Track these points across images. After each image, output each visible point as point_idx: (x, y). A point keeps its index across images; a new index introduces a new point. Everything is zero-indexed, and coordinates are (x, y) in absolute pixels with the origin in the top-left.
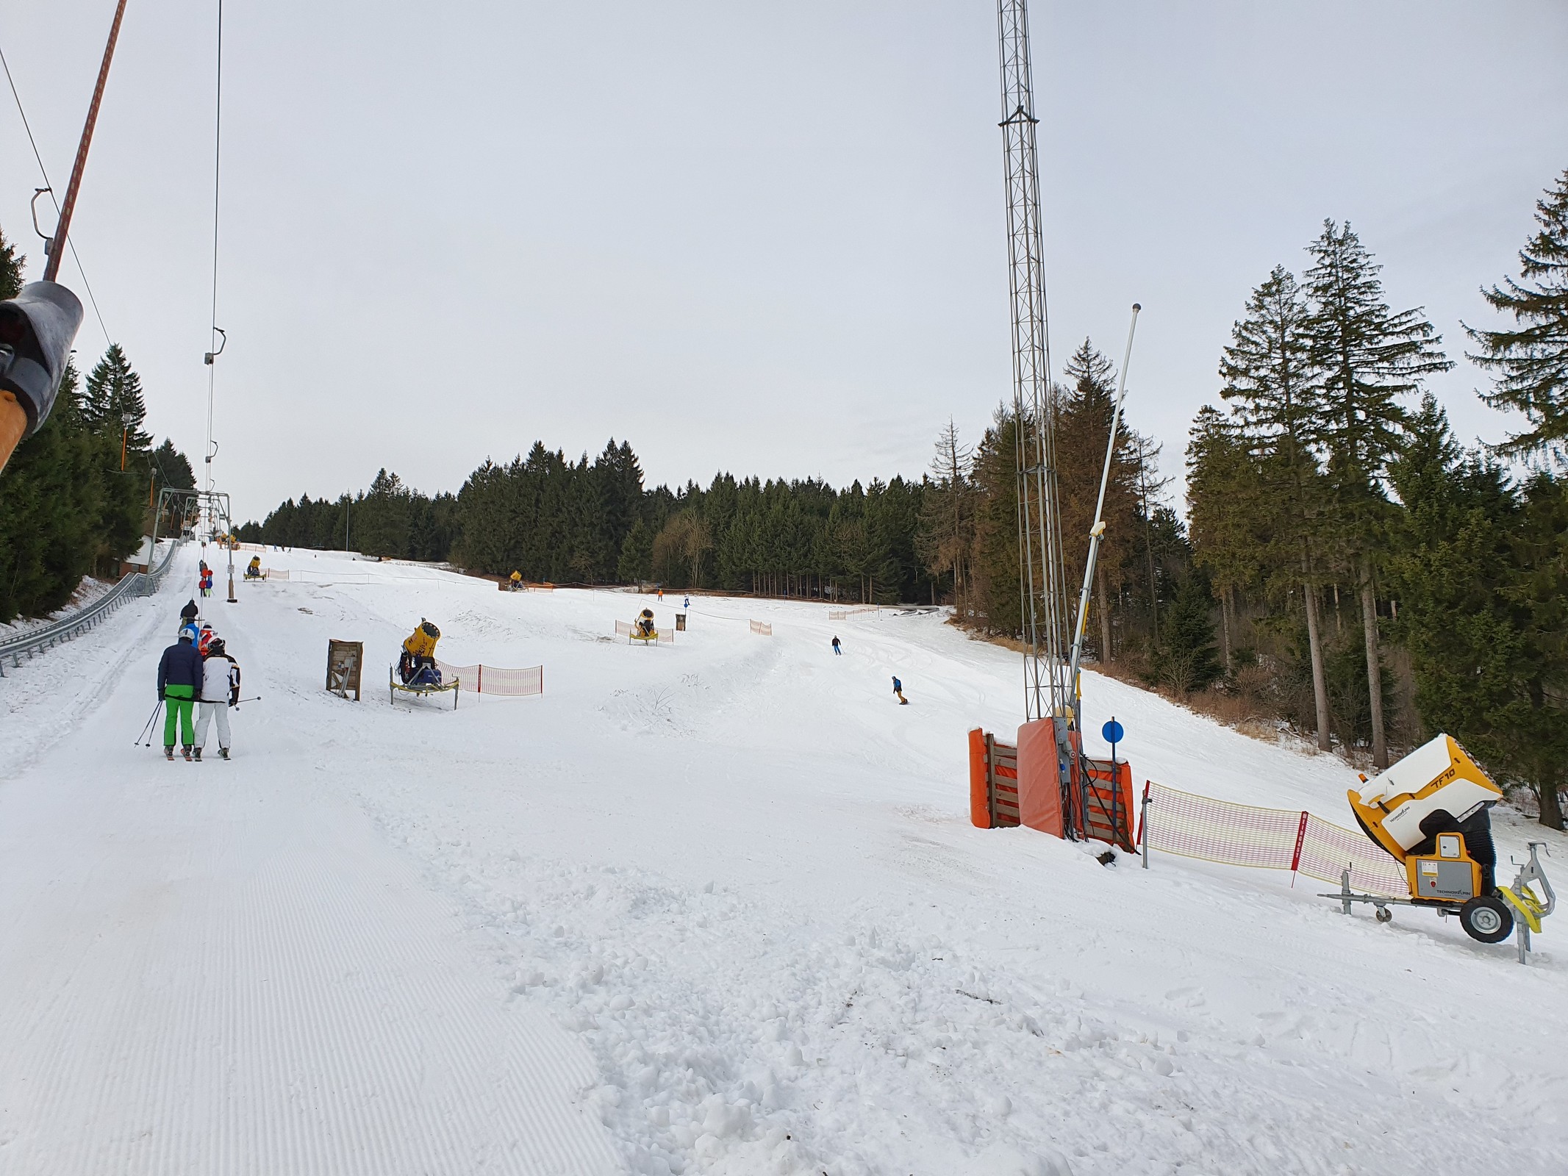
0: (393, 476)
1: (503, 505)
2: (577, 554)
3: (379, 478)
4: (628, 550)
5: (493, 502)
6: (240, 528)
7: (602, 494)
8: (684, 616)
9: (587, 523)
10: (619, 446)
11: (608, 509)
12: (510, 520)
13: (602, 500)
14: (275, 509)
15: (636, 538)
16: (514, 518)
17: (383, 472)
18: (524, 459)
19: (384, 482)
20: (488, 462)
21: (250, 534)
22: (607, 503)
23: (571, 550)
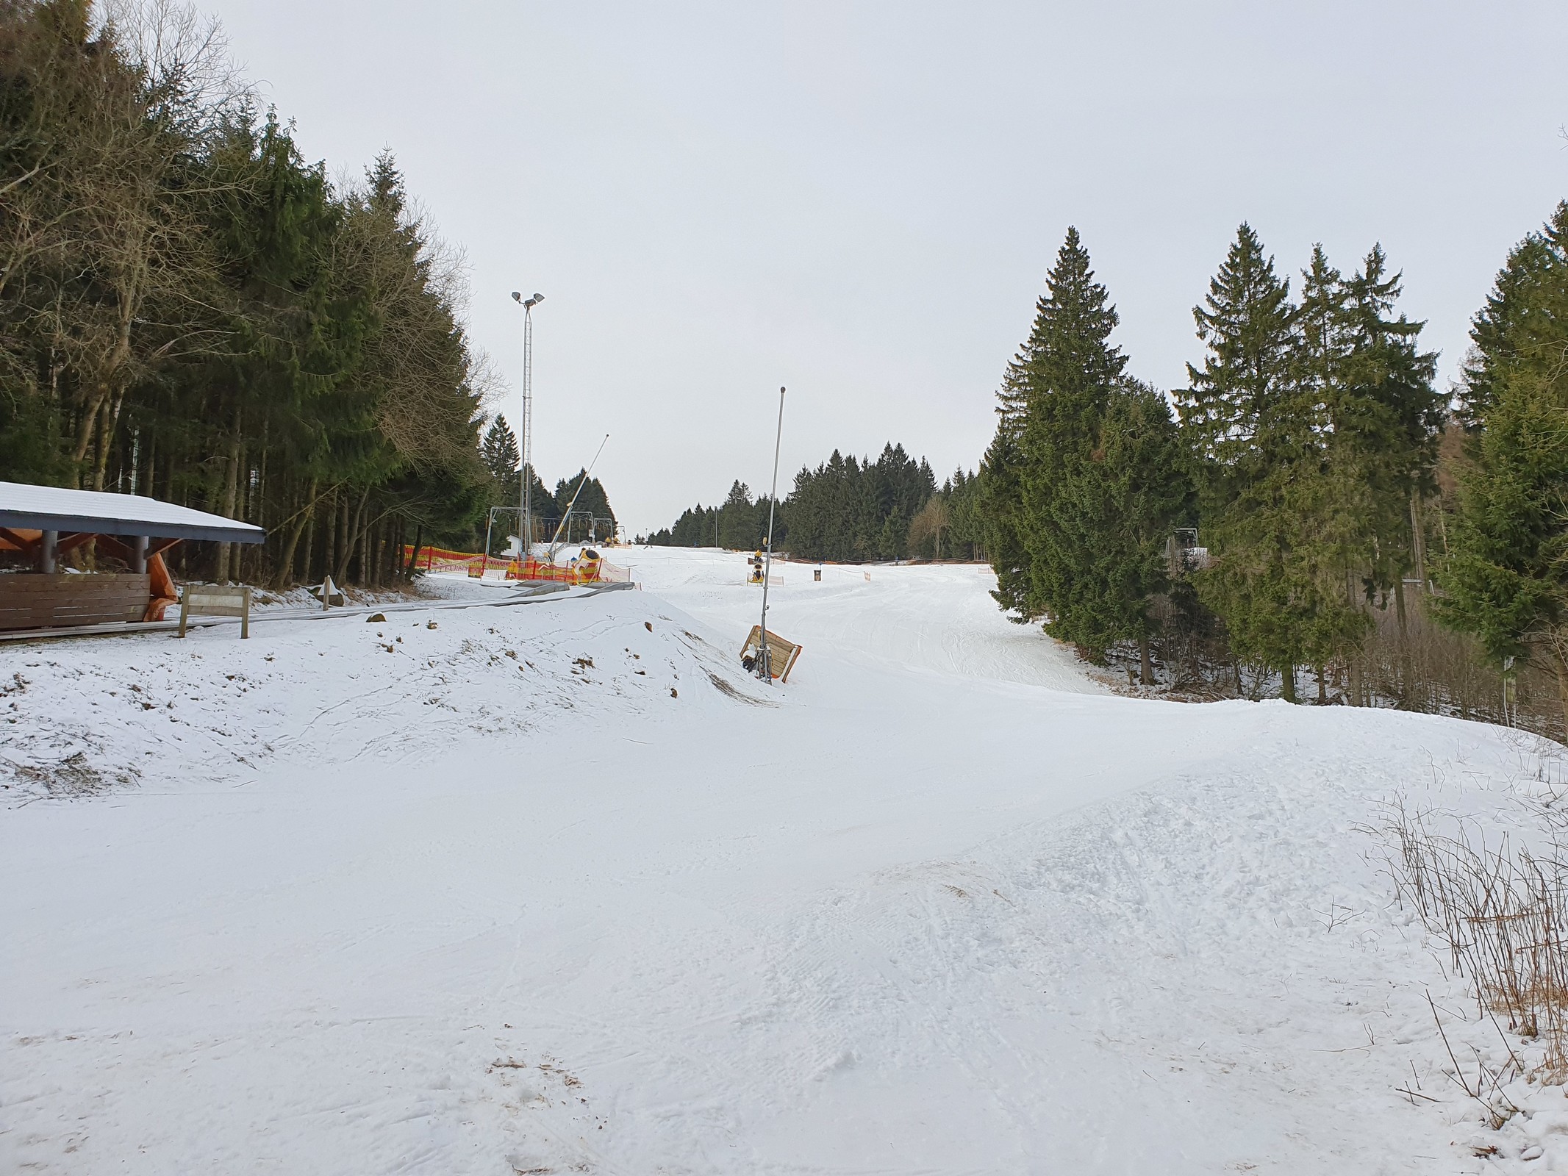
0: (744, 485)
1: (811, 503)
2: (859, 538)
3: (734, 488)
4: (885, 532)
5: (805, 501)
6: (656, 534)
7: (877, 488)
8: (820, 571)
9: (865, 512)
10: (894, 447)
11: (881, 500)
12: (815, 515)
13: (877, 493)
14: (679, 518)
15: (891, 522)
16: (818, 513)
17: (737, 482)
18: (827, 462)
19: (738, 490)
20: (804, 469)
21: (661, 539)
22: (882, 494)
23: (855, 535)
